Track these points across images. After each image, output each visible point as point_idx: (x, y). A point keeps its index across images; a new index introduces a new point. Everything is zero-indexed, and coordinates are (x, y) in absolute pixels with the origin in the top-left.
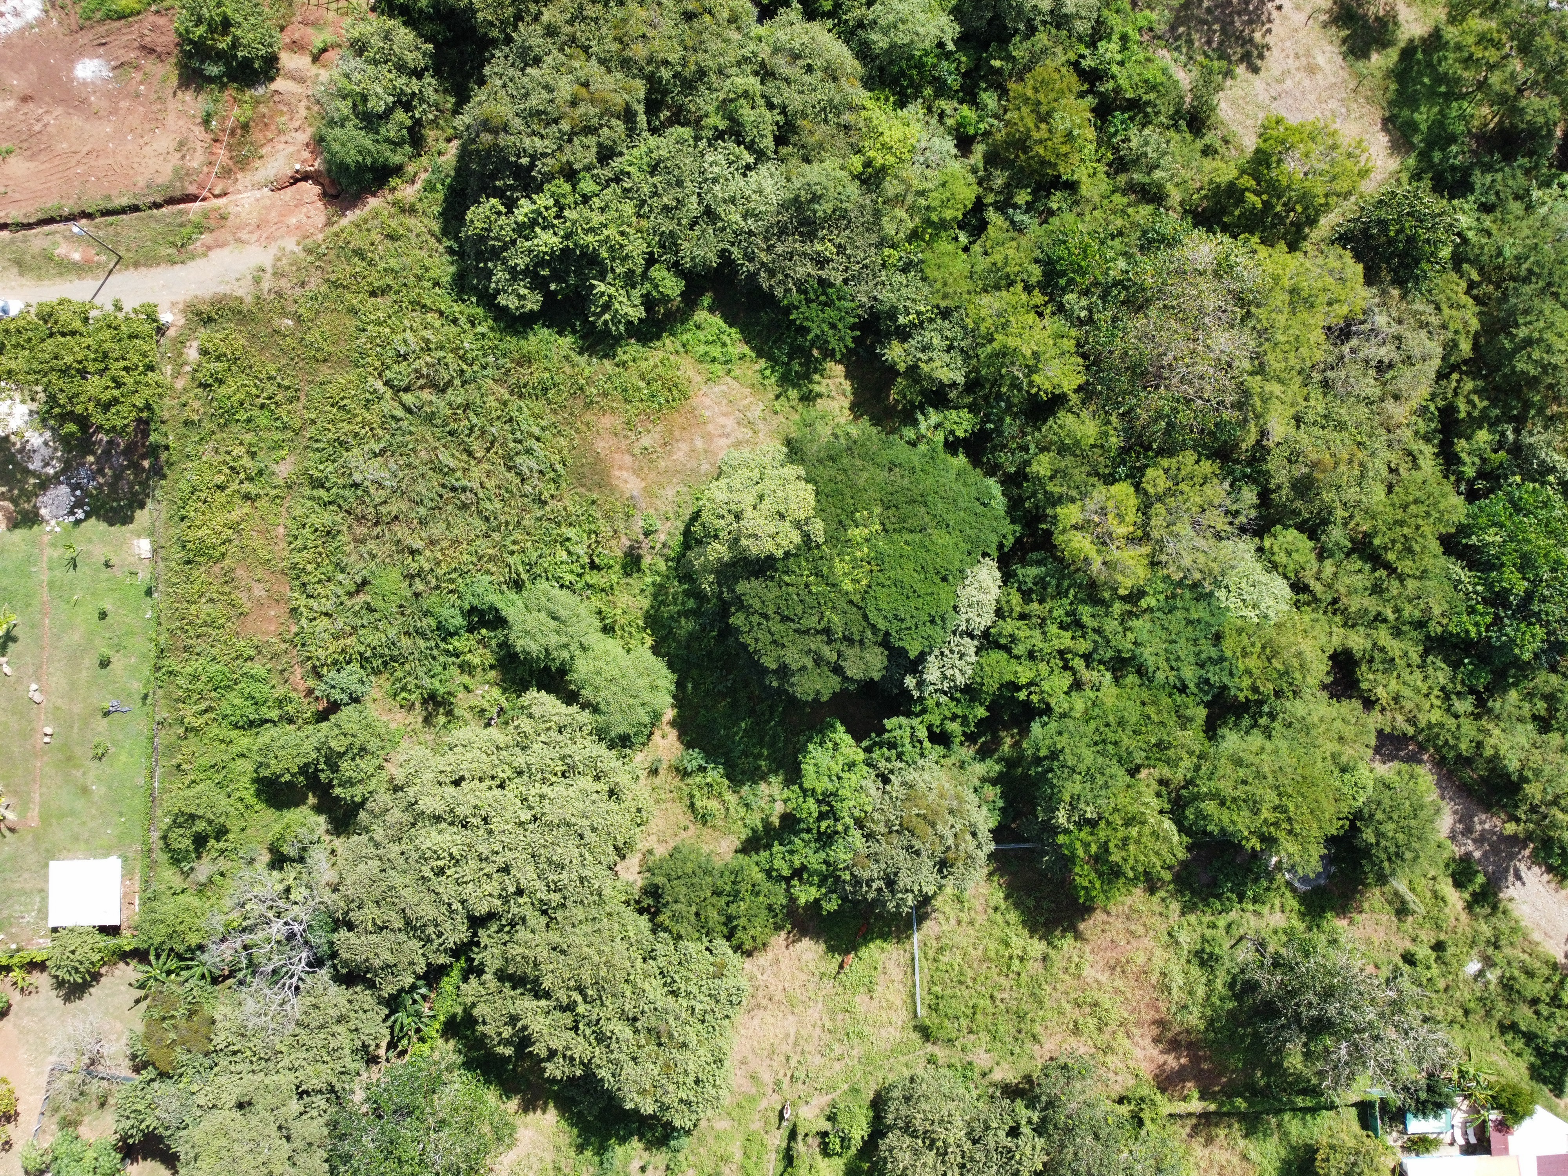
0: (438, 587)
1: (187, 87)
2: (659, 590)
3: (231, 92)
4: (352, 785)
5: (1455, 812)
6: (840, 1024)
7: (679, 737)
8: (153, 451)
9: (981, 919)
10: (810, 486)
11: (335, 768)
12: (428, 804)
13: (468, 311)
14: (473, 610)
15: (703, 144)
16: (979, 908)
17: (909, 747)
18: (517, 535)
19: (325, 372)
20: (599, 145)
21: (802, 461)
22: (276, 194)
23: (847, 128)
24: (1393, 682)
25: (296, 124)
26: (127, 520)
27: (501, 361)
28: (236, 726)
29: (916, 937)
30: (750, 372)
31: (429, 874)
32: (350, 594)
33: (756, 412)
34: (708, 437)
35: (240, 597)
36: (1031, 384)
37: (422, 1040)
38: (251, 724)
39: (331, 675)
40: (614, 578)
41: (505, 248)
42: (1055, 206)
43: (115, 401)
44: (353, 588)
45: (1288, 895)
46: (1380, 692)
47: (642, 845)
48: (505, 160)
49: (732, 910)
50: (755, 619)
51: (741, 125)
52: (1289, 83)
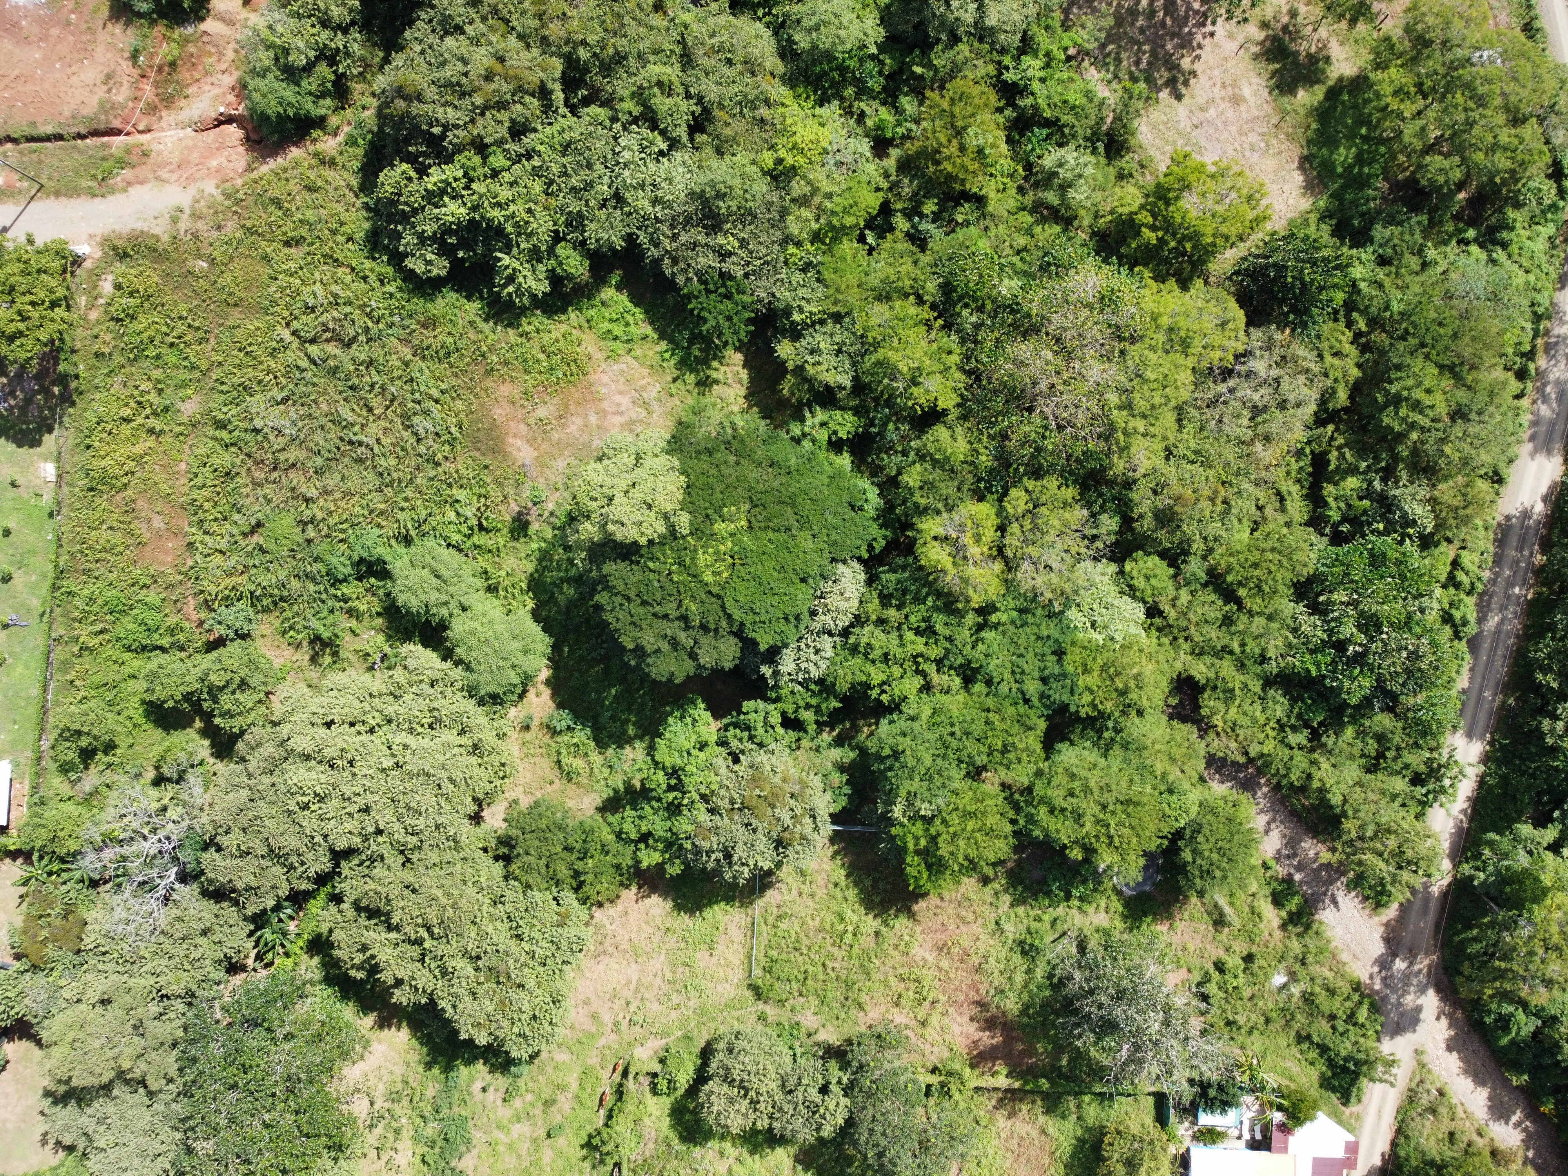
0: (328, 536)
1: (118, 19)
2: (544, 556)
3: (160, 29)
4: (232, 717)
5: (1284, 836)
6: (679, 976)
7: (553, 696)
8: (63, 380)
9: (821, 893)
10: (682, 478)
11: (215, 700)
12: (300, 743)
13: (378, 269)
14: (362, 560)
15: (618, 127)
16: (821, 882)
17: (761, 731)
19: (235, 316)
20: (513, 121)
21: (680, 452)
22: (199, 135)
23: (762, 122)
24: (1233, 711)
25: (224, 66)
26: (35, 443)
27: (407, 322)
28: (129, 649)
29: (760, 903)
30: (650, 353)
31: (294, 807)
32: (245, 535)
33: (652, 392)
34: (602, 414)
35: (139, 527)
36: (909, 397)
37: (287, 955)
38: (144, 648)
39: (220, 609)
40: (502, 542)
41: (415, 212)
42: (962, 218)
43: (21, 334)
44: (247, 529)
45: (1114, 898)
46: (1218, 721)
47: (506, 795)
48: (417, 127)
49: (579, 865)
50: (618, 600)
51: (655, 112)
52: (1212, 112)
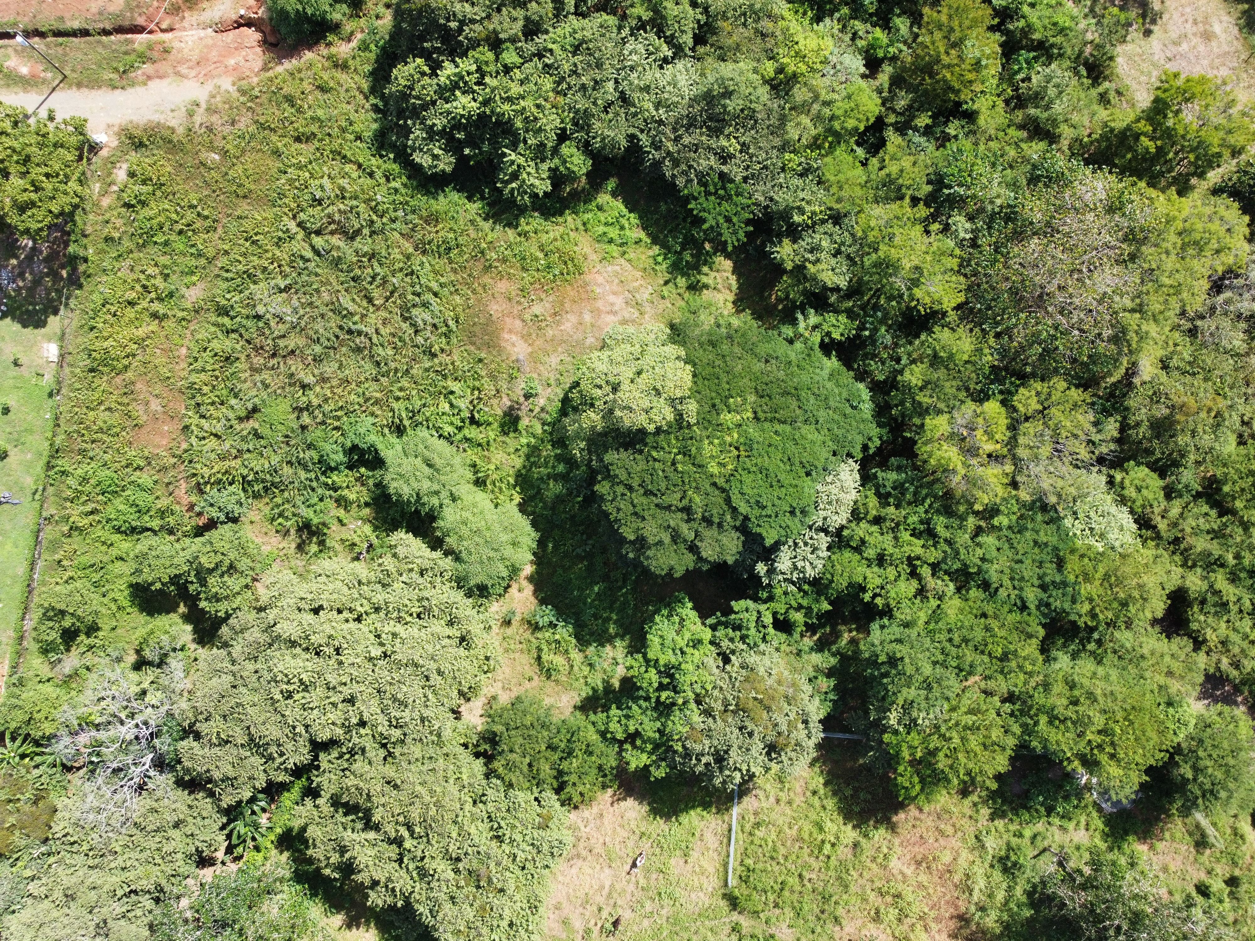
0: (323, 423)
2: (533, 451)
4: (218, 600)
6: (653, 883)
7: (535, 592)
8: (72, 262)
9: (798, 800)
10: (689, 367)
11: (203, 582)
12: (287, 629)
13: (384, 166)
14: (354, 448)
15: (625, 32)
16: (799, 790)
17: (753, 631)
18: (405, 383)
19: (243, 207)
20: (527, 19)
21: (683, 343)
22: (219, 36)
23: (763, 35)
24: (1223, 625)
26: (40, 324)
27: (410, 217)
28: (118, 530)
29: (736, 811)
30: (643, 257)
31: (278, 696)
32: (240, 419)
33: (645, 295)
34: (596, 312)
35: (138, 410)
36: (912, 298)
37: (257, 849)
38: (133, 530)
39: (212, 492)
40: (492, 435)
41: (425, 107)
42: (953, 132)
43: (33, 204)
44: (243, 414)
45: (1095, 814)
46: (1210, 635)
47: (487, 691)
48: (435, 21)
49: (565, 765)
50: (620, 489)
51: (664, 18)
52: (1185, 46)
